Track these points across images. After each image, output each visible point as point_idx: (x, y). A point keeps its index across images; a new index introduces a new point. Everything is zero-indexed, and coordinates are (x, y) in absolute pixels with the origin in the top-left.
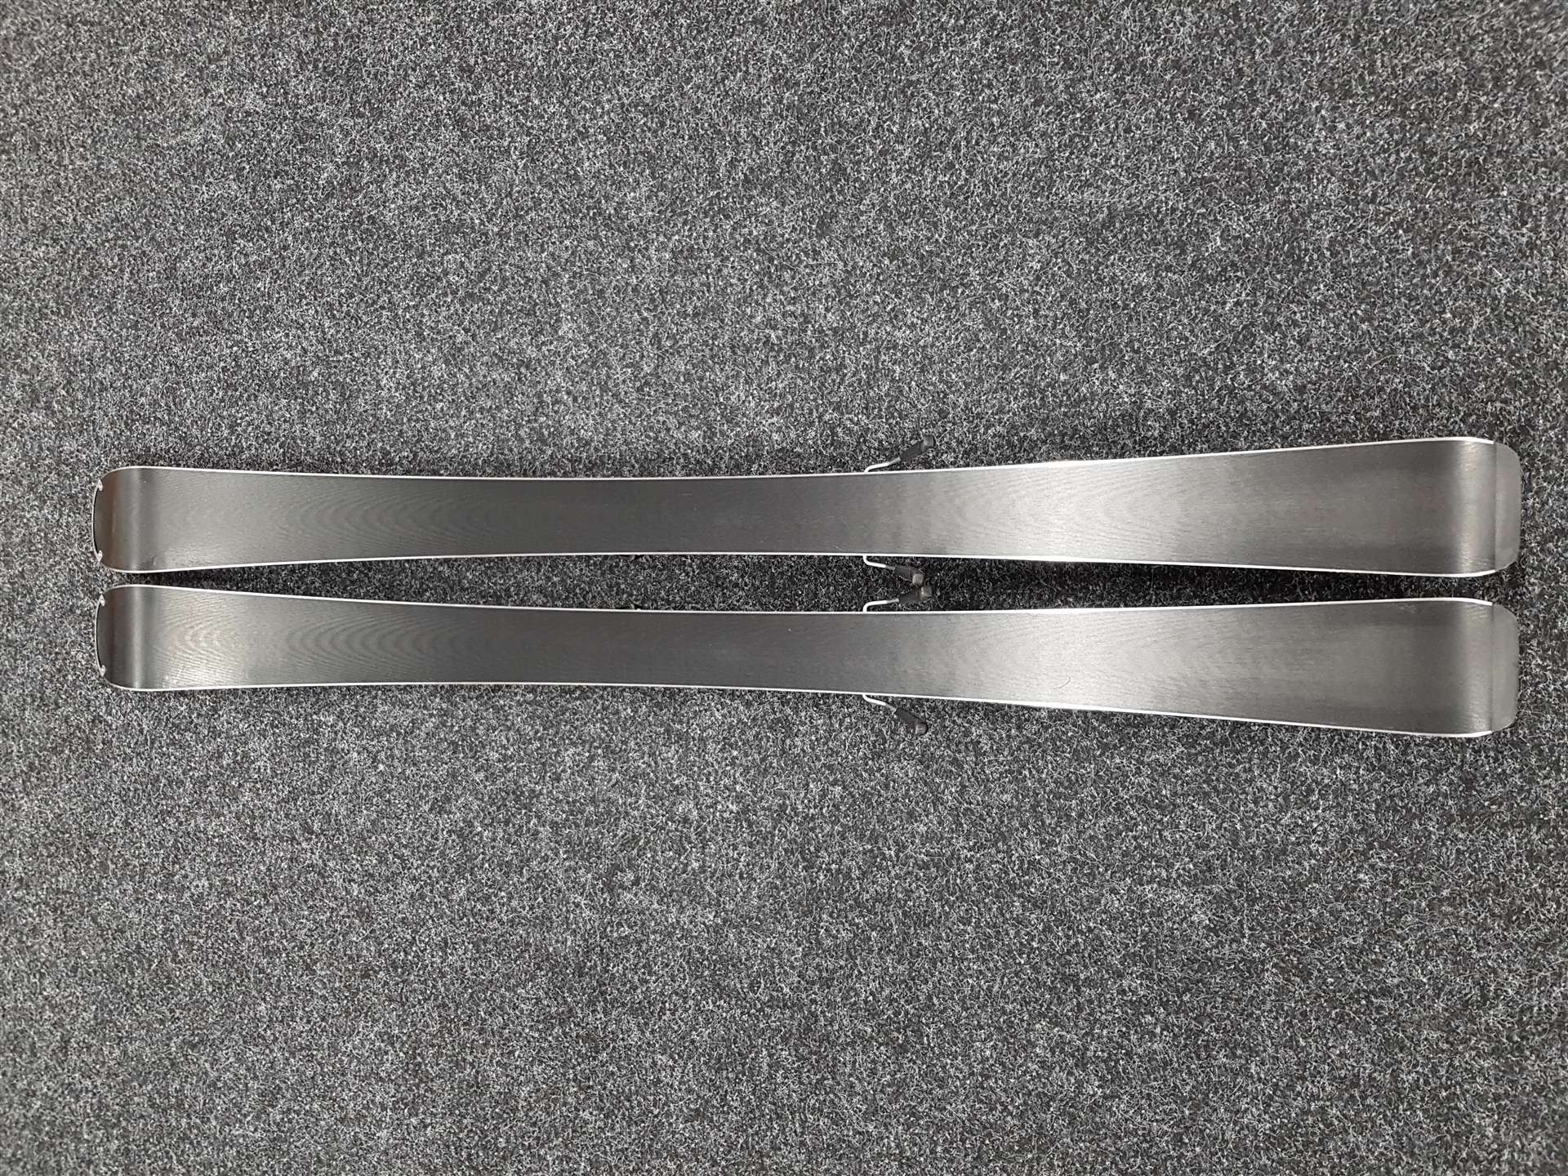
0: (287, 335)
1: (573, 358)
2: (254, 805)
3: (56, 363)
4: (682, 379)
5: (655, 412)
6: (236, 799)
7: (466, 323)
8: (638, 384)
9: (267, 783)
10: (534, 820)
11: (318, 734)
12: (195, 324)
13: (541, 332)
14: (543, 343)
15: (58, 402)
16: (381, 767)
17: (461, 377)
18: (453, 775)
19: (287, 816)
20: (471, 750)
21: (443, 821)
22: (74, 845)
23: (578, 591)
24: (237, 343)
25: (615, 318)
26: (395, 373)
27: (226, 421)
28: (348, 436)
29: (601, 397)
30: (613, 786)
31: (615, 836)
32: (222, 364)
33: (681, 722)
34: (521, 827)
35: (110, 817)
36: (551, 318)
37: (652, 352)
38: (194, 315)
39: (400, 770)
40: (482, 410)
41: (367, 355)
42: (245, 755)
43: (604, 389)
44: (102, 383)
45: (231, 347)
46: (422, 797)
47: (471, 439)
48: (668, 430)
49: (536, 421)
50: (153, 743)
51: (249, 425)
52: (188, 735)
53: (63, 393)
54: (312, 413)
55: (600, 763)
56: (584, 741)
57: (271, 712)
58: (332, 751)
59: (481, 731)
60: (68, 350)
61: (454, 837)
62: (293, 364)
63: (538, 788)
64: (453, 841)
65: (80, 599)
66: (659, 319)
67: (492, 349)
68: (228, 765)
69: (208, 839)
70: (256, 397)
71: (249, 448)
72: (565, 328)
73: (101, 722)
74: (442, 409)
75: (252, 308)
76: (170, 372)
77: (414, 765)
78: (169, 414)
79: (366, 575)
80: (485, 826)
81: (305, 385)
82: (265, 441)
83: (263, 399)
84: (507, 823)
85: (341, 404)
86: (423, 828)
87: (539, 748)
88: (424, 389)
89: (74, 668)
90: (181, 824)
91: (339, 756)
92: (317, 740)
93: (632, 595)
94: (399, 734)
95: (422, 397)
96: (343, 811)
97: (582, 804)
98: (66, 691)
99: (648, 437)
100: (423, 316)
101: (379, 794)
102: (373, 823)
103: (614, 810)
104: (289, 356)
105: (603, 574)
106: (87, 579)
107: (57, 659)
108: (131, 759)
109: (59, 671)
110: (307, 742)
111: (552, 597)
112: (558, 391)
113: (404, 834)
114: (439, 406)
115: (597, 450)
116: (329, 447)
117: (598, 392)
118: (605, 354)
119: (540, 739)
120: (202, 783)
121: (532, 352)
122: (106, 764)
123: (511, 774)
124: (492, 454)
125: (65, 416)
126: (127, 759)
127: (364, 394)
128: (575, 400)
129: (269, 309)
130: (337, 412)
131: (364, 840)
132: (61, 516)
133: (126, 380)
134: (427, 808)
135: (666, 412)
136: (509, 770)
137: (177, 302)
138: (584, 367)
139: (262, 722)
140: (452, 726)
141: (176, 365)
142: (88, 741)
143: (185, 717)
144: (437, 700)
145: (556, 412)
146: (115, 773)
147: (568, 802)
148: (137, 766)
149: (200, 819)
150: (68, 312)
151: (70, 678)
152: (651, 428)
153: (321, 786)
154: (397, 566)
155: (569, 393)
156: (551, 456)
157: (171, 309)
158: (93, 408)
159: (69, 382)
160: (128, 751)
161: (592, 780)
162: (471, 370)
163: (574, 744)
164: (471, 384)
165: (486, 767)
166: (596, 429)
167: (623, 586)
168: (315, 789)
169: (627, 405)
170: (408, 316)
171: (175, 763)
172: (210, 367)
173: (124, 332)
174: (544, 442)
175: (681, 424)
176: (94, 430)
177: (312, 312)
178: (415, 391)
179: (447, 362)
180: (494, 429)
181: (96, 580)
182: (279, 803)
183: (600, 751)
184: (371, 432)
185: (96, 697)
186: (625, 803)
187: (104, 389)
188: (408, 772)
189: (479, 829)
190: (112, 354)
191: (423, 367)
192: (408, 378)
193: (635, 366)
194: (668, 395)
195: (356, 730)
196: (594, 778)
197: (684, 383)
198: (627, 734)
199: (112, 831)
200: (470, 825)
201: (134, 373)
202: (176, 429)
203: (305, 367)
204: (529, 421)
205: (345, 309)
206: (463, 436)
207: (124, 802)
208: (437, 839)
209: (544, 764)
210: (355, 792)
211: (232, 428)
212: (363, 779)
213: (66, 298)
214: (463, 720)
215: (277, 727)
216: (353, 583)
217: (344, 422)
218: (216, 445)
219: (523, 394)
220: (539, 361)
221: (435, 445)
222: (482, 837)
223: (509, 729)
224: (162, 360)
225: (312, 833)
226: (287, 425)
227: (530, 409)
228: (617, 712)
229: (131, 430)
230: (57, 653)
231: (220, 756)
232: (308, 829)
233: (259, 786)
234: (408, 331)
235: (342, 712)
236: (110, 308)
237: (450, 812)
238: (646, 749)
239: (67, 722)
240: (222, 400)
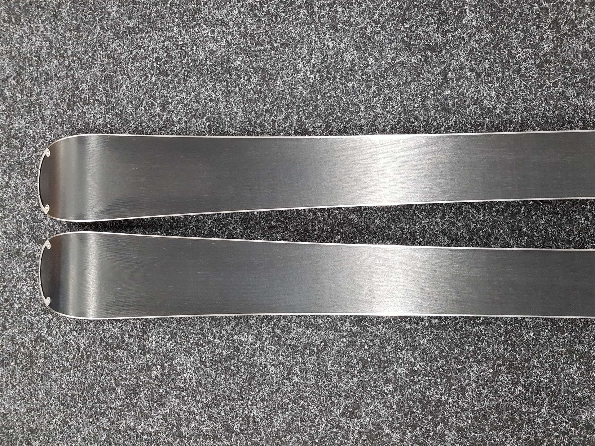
0: (213, 32)
1: (476, 41)
2: (180, 410)
3: (7, 60)
4: (580, 56)
5: (554, 84)
6: (163, 404)
7: (376, 16)
8: (538, 61)
9: (192, 392)
10: (441, 425)
11: (238, 351)
12: (131, 25)
13: (446, 21)
14: (449, 31)
15: (9, 90)
16: (296, 378)
17: (371, 60)
18: (363, 386)
19: (210, 418)
20: (380, 366)
21: (353, 425)
22: (17, 438)
23: (481, 233)
24: (168, 38)
25: (516, 8)
26: (310, 59)
27: (158, 101)
28: (267, 111)
29: (503, 72)
30: (516, 397)
31: (519, 439)
32: (155, 55)
33: (582, 344)
34: (428, 431)
35: (50, 417)
36: (455, 10)
37: (551, 34)
38: (130, 18)
39: (313, 381)
40: (390, 86)
41: (285, 45)
42: (172, 368)
43: (506, 66)
44: (47, 74)
45: (163, 42)
46: (333, 404)
47: (379, 111)
48: (567, 98)
49: (440, 94)
50: (88, 357)
51: (179, 103)
52: (120, 352)
53: (14, 82)
54: (235, 93)
55: (504, 378)
56: (487, 359)
57: (197, 334)
58: (253, 365)
59: (389, 349)
60: (18, 50)
61: (364, 437)
62: (218, 54)
63: (444, 398)
64: (363, 441)
65: (26, 244)
66: (558, 8)
67: (400, 37)
68: (156, 376)
69: (137, 436)
70: (185, 81)
71: (179, 121)
72: (469, 17)
73: (42, 341)
74: (353, 87)
75: (182, 10)
76: (108, 64)
77: (326, 377)
78: (107, 96)
79: (283, 223)
80: (394, 429)
81: (229, 72)
82: (194, 116)
83: (192, 82)
84: (414, 426)
85: (262, 85)
86: (335, 430)
87: (443, 365)
88: (337, 71)
89: (19, 298)
90: (113, 423)
91: (257, 369)
92: (238, 357)
93: (533, 236)
94: (312, 351)
95: (335, 78)
96: (261, 414)
97: (487, 412)
98: (12, 317)
99: (548, 104)
100: (337, 12)
101: (295, 402)
102: (289, 424)
103: (517, 417)
104: (215, 48)
105: (505, 219)
106: (32, 228)
107: (4, 291)
108: (69, 371)
109: (7, 300)
110: (229, 358)
111: (456, 238)
112: (462, 68)
113: (318, 434)
114: (350, 84)
115: (499, 116)
116: (249, 120)
117: (500, 69)
118: (507, 38)
119: (445, 357)
120: (133, 390)
121: (438, 38)
122: (47, 374)
123: (417, 386)
124: (399, 123)
125: (15, 101)
126: (66, 370)
127: (282, 77)
128: (478, 75)
129: (197, 11)
130: (258, 92)
131: (280, 438)
132: (10, 179)
133: (69, 71)
134: (338, 413)
135: (564, 84)
136: (416, 383)
137: (115, 8)
138: (486, 49)
139: (188, 342)
140: (361, 345)
141: (113, 58)
142: (31, 356)
143: (118, 337)
144: (348, 324)
145: (459, 86)
146: (55, 381)
147: (473, 411)
148: (74, 376)
149: (130, 421)
150: (18, 19)
151: (16, 306)
152: (551, 98)
153: (240, 394)
154: (311, 215)
155: (472, 70)
156: (455, 122)
157: (109, 14)
158: (39, 94)
159: (19, 74)
160: (67, 364)
161: (496, 393)
162: (380, 54)
163: (479, 362)
164: (380, 67)
165: (395, 380)
166: (499, 99)
167: (524, 229)
168: (236, 396)
169: (528, 79)
170: (323, 13)
171: (107, 374)
172: (145, 58)
173: (68, 34)
174: (449, 111)
175: (578, 94)
176: (40, 111)
177: (235, 12)
178: (328, 72)
179: (358, 49)
180: (401, 102)
181: (40, 229)
182: (203, 408)
183: (504, 368)
184: (288, 107)
185: (39, 321)
186: (527, 412)
187: (49, 78)
188: (320, 383)
189: (388, 431)
190: (57, 51)
191: (337, 54)
192: (322, 62)
193: (536, 47)
194: (567, 70)
195: (273, 348)
196: (497, 391)
197: (582, 60)
198: (530, 354)
199: (51, 427)
200: (379, 427)
201: (76, 65)
202: (113, 108)
203: (229, 57)
204: (434, 94)
205: (265, 8)
206: (371, 108)
207: (63, 404)
208: (348, 439)
209: (449, 378)
210: (271, 399)
211: (164, 106)
212: (279, 389)
213: (16, 9)
214: (372, 340)
215: (202, 345)
216: (271, 229)
217: (264, 100)
218: (149, 120)
219: (429, 72)
220: (444, 45)
221: (347, 116)
222: (390, 438)
223: (416, 349)
224: (101, 54)
225: (233, 432)
226: (212, 104)
227: (435, 84)
228: (520, 336)
229: (72, 110)
230: (4, 287)
231: (149, 369)
232: (229, 429)
233: (184, 393)
234: (323, 25)
235: (260, 333)
236: (55, 16)
237: (360, 417)
238: (548, 366)
239: (13, 341)
240: (155, 84)
